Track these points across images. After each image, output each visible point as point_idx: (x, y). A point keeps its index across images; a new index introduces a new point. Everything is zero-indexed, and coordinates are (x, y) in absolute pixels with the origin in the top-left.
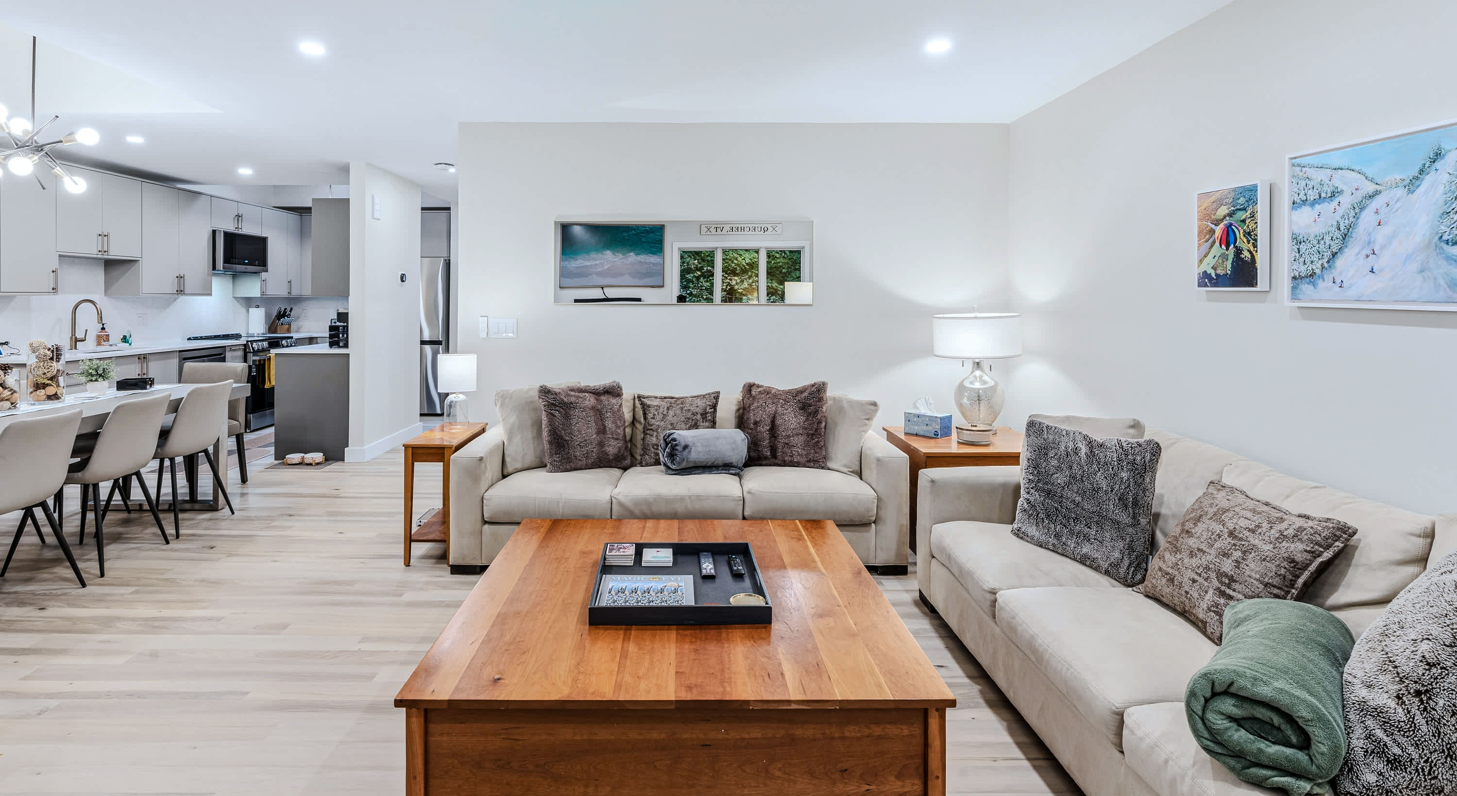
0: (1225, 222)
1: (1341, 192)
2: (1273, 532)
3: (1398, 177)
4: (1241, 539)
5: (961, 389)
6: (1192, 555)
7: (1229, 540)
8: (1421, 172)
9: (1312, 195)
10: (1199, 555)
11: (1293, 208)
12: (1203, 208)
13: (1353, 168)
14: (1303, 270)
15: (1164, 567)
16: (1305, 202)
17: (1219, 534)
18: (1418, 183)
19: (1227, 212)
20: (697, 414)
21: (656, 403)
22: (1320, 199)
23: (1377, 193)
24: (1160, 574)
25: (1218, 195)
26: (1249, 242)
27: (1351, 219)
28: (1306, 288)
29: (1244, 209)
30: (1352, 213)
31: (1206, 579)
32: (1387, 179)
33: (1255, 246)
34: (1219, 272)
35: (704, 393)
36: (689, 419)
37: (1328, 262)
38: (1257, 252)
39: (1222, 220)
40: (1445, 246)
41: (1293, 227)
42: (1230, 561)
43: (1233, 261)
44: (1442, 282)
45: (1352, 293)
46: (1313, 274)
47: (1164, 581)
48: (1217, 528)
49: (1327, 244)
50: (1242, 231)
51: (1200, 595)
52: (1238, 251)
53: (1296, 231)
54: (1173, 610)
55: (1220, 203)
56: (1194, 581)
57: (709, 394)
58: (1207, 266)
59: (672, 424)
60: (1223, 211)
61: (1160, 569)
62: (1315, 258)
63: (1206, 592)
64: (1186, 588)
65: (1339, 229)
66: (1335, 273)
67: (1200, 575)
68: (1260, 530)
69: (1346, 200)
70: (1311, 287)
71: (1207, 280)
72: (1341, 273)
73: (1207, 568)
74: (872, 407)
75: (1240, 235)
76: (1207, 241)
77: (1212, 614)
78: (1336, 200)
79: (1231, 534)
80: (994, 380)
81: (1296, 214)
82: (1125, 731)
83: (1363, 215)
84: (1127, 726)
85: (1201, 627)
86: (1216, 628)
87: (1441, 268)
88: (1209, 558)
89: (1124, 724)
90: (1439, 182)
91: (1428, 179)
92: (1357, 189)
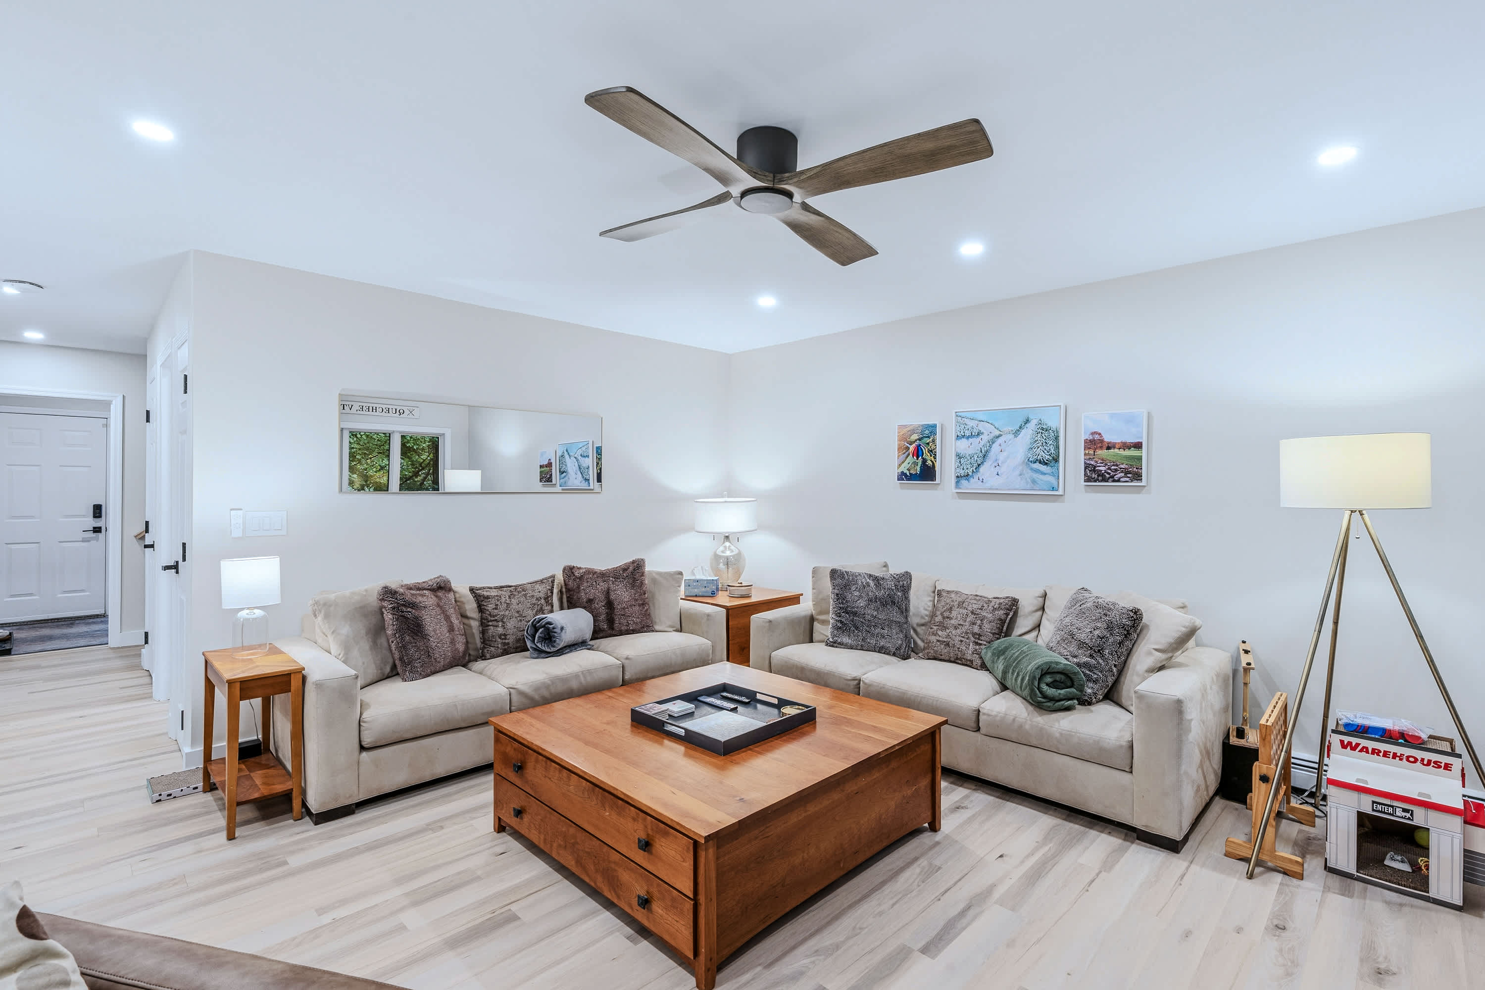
1: (982, 433)
2: (990, 608)
3: (1010, 430)
4: (978, 614)
5: (717, 557)
6: (956, 628)
7: (973, 616)
8: (1020, 427)
9: (968, 433)
10: (960, 627)
11: (957, 439)
12: (902, 434)
13: (988, 422)
14: (962, 472)
15: (940, 639)
16: (963, 436)
17: (968, 615)
18: (1019, 432)
19: (918, 437)
20: (540, 598)
21: (493, 593)
22: (971, 436)
23: (1000, 436)
24: (940, 644)
25: (911, 428)
26: (931, 456)
27: (988, 447)
28: (964, 482)
29: (929, 437)
30: (988, 445)
31: (967, 639)
32: (1004, 430)
33: (935, 458)
34: (911, 472)
35: (541, 578)
36: (535, 604)
37: (976, 469)
38: (936, 461)
39: (914, 442)
40: (1031, 464)
41: (957, 449)
42: (977, 626)
44: (1029, 481)
45: (987, 486)
46: (968, 475)
47: (942, 646)
48: (965, 611)
49: (975, 460)
51: (966, 647)
52: (924, 461)
53: (959, 451)
54: (950, 661)
55: (913, 432)
56: (961, 641)
57: (546, 579)
58: (904, 468)
59: (518, 612)
60: (915, 437)
61: (938, 641)
62: (969, 466)
63: (969, 645)
64: (959, 646)
65: (981, 452)
66: (979, 475)
67: (964, 637)
68: (984, 608)
69: (985, 438)
70: (967, 482)
71: (902, 476)
72: (983, 475)
73: (967, 633)
74: (680, 576)
75: (925, 451)
76: (904, 453)
77: (975, 655)
78: (980, 437)
79: (972, 613)
80: (738, 549)
81: (959, 442)
82: (982, 717)
83: (994, 445)
84: (984, 714)
85: (969, 664)
86: (978, 662)
87: (1029, 474)
88: (966, 627)
89: (981, 714)
90: (1028, 434)
91: (1023, 432)
92: (990, 433)
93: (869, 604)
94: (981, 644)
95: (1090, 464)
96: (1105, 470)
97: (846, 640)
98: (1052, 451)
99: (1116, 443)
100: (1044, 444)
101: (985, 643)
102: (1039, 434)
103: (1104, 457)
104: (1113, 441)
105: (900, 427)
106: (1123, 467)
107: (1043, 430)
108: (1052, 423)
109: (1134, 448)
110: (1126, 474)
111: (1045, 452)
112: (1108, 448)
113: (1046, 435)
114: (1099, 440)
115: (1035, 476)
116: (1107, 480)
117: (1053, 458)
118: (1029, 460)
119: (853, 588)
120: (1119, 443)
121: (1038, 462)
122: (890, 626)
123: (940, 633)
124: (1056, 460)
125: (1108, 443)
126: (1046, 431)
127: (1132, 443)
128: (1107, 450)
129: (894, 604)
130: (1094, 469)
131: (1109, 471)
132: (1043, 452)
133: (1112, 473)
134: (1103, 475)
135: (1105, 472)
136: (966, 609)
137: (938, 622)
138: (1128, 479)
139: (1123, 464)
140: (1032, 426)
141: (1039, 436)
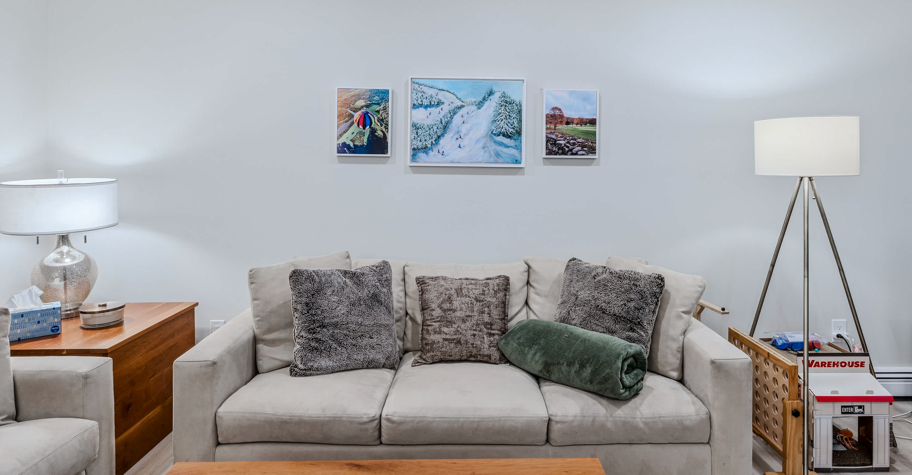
0: (362, 111)
1: (443, 103)
3: (473, 100)
4: (482, 301)
6: (464, 321)
7: (478, 304)
8: (484, 99)
9: (426, 102)
10: (469, 319)
12: (343, 98)
13: (450, 91)
14: (420, 144)
15: (448, 337)
16: (421, 105)
17: (471, 303)
18: (482, 104)
19: (364, 104)
22: (430, 105)
23: (462, 106)
24: (447, 343)
25: (357, 92)
26: (381, 125)
27: (449, 118)
28: (422, 155)
29: (379, 104)
30: (449, 116)
31: (480, 331)
32: (467, 100)
33: (387, 128)
34: (356, 143)
37: (435, 141)
38: (388, 132)
39: (360, 109)
40: (494, 137)
41: (413, 119)
42: (486, 315)
43: (369, 137)
44: (492, 153)
45: (448, 158)
46: (426, 147)
48: (467, 299)
49: (435, 130)
50: (376, 118)
51: (481, 341)
52: (373, 131)
53: (416, 122)
54: (460, 361)
55: (358, 97)
56: (474, 335)
58: (347, 138)
60: (361, 103)
62: (427, 138)
63: (483, 338)
64: (471, 342)
65: (442, 123)
66: (439, 147)
67: (475, 330)
69: (446, 108)
70: (425, 155)
71: (344, 149)
72: (443, 147)
73: (478, 325)
75: (374, 120)
76: (347, 122)
77: (492, 348)
78: (441, 107)
79: (477, 300)
80: (83, 253)
81: (415, 112)
82: (555, 427)
83: (456, 117)
84: (557, 422)
85: (487, 360)
86: (496, 355)
87: (493, 147)
88: (476, 317)
89: (553, 423)
90: (491, 105)
91: (487, 104)
92: (452, 103)
93: (351, 310)
94: (494, 334)
95: (551, 138)
96: (565, 144)
97: (324, 362)
98: (516, 124)
99: (574, 119)
100: (508, 117)
101: (497, 332)
102: (502, 107)
103: (564, 132)
104: (571, 117)
105: (340, 90)
106: (580, 141)
107: (507, 103)
109: (590, 123)
110: (582, 148)
111: (509, 125)
112: (568, 123)
113: (510, 108)
114: (560, 115)
115: (499, 148)
116: (566, 153)
117: (516, 131)
118: (492, 132)
119: (329, 292)
120: (576, 119)
121: (501, 135)
122: (379, 333)
123: (445, 330)
124: (519, 133)
125: (568, 118)
126: (510, 104)
127: (588, 119)
128: (566, 125)
129: (382, 304)
130: (555, 143)
131: (568, 145)
132: (507, 125)
133: (571, 147)
134: (562, 149)
135: (565, 146)
136: (469, 297)
137: (438, 317)
138: (584, 152)
139: (580, 138)
140: (496, 98)
141: (503, 108)
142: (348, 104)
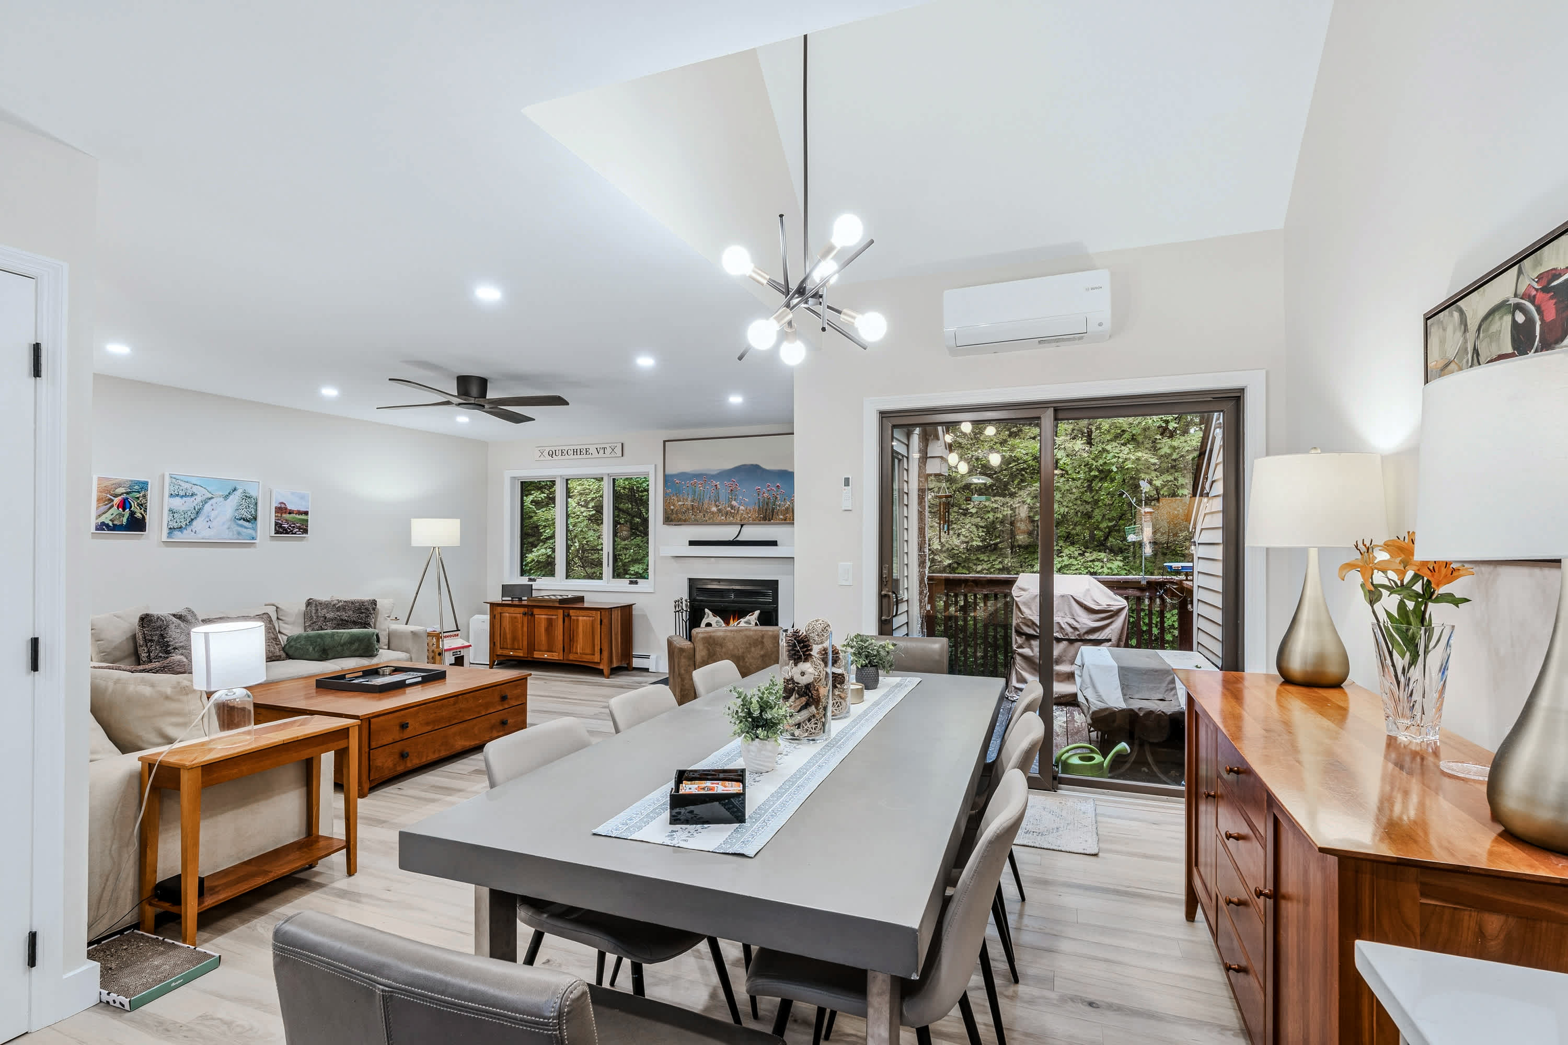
0: (123, 497)
1: (196, 495)
3: (221, 494)
8: (229, 494)
9: (182, 493)
12: (103, 486)
13: (202, 486)
14: (176, 525)
16: (178, 495)
18: (228, 497)
19: (125, 491)
22: (185, 496)
23: (212, 498)
25: (116, 482)
26: (141, 509)
27: (201, 506)
28: (177, 533)
29: (139, 492)
30: (201, 504)
32: (216, 494)
33: (145, 511)
34: (116, 523)
37: (189, 523)
38: (146, 514)
39: (120, 495)
40: (236, 521)
41: (170, 506)
43: (128, 518)
44: (235, 533)
45: (201, 536)
46: (181, 527)
49: (189, 515)
50: (136, 503)
52: (132, 513)
53: (172, 507)
55: (119, 485)
58: (106, 518)
60: (121, 490)
62: (182, 520)
65: (195, 509)
66: (193, 527)
69: (199, 499)
70: (180, 533)
71: (102, 527)
72: (196, 528)
75: (134, 504)
76: (107, 504)
78: (194, 497)
81: (172, 500)
83: (206, 505)
87: (236, 528)
90: (235, 498)
91: (231, 497)
92: (203, 495)
95: (279, 523)
96: (288, 527)
98: (253, 513)
100: (247, 507)
103: (287, 519)
105: (101, 480)
106: (298, 525)
107: (246, 497)
108: (253, 493)
109: (304, 514)
110: (300, 530)
111: (248, 513)
112: (290, 513)
113: (249, 501)
114: (284, 507)
115: (240, 529)
116: (289, 534)
117: (254, 517)
118: (235, 518)
120: (294, 510)
121: (242, 520)
124: (255, 519)
125: (290, 510)
126: (250, 498)
127: (302, 511)
128: (288, 514)
130: (281, 527)
131: (290, 528)
132: (246, 513)
133: (292, 529)
134: (287, 530)
138: (300, 533)
139: (297, 523)
140: (239, 493)
141: (244, 500)
142: (108, 490)
